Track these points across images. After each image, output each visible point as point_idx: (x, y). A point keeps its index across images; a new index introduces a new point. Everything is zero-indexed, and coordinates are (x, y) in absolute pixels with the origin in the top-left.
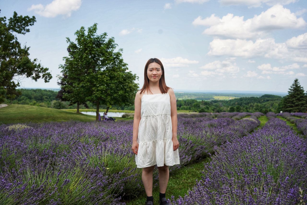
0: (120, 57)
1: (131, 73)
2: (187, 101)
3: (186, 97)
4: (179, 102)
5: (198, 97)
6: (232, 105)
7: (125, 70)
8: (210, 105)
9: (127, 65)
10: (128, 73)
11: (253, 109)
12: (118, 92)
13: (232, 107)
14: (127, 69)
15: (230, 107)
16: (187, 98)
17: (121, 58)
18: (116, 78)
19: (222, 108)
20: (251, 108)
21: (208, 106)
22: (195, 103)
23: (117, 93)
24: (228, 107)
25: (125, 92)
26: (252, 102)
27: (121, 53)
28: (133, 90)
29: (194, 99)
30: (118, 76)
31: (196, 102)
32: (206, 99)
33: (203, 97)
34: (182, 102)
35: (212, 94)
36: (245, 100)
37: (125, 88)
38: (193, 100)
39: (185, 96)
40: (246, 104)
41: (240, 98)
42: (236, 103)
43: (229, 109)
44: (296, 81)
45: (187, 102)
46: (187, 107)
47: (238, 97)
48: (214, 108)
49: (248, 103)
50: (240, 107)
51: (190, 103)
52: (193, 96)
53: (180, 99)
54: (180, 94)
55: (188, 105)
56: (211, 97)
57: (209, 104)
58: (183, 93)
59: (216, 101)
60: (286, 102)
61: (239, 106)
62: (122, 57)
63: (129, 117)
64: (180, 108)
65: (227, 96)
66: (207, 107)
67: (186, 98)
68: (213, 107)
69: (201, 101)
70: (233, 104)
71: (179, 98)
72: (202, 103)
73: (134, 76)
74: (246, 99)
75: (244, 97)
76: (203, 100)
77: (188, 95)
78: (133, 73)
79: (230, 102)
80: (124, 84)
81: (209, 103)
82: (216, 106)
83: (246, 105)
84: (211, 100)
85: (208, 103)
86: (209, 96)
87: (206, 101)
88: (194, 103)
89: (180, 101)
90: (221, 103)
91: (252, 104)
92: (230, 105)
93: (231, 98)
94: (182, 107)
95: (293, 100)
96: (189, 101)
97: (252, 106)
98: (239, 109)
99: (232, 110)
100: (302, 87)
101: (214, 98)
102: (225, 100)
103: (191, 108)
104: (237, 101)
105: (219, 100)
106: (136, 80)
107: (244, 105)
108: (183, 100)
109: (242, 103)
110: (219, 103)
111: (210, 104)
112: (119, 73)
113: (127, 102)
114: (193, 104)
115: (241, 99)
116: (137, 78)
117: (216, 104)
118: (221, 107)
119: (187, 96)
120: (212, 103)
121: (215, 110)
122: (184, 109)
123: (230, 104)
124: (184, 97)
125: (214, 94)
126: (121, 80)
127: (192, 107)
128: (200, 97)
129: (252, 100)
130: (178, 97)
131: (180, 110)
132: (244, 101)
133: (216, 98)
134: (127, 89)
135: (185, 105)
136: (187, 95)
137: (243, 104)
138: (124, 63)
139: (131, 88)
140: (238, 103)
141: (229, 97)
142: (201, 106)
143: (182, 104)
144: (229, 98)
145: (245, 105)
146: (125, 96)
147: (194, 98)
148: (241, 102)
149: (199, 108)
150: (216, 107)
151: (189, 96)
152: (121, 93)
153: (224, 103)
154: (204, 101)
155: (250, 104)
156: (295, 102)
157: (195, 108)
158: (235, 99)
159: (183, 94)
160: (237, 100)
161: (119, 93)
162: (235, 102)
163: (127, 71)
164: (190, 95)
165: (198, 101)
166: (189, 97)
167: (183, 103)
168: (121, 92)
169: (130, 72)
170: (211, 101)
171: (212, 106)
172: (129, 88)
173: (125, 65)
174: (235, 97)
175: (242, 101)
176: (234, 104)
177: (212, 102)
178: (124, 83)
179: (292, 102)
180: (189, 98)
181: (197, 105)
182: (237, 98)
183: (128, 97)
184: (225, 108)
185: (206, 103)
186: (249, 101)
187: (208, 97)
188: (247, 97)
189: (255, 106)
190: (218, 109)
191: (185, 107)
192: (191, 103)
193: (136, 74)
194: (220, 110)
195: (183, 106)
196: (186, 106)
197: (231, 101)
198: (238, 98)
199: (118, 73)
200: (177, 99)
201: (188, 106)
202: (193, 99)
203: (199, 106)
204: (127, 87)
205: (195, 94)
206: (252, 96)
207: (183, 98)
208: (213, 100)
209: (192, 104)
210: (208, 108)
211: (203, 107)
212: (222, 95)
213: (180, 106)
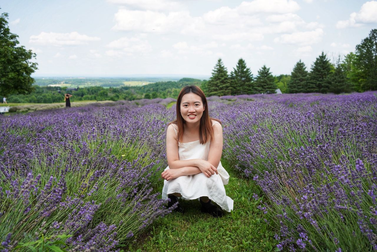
0: (6, 25)
1: (24, 48)
2: (90, 88)
3: (89, 84)
4: (79, 90)
5: (104, 83)
6: (146, 92)
7: (14, 44)
8: (120, 92)
9: (18, 36)
10: (20, 48)
11: (172, 96)
12: (7, 75)
13: (147, 93)
14: (18, 42)
15: (144, 94)
16: (90, 85)
17: (6, 27)
18: (3, 54)
19: (134, 96)
20: (169, 94)
21: (117, 94)
22: (102, 91)
23: (7, 77)
24: (142, 94)
25: (19, 75)
26: (170, 88)
27: (6, 19)
28: (29, 72)
29: (99, 86)
30: (6, 52)
31: (103, 89)
32: (114, 86)
33: (110, 83)
34: (84, 90)
35: (121, 79)
36: (161, 85)
37: (18, 68)
38: (99, 87)
39: (87, 83)
40: (162, 90)
41: (155, 83)
42: (152, 89)
43: (143, 96)
44: (219, 61)
45: (90, 90)
46: (92, 96)
47: (152, 82)
48: (125, 96)
49: (165, 89)
50: (157, 93)
51: (95, 92)
52: (98, 82)
53: (81, 86)
54: (81, 80)
55: (93, 94)
56: (120, 83)
57: (118, 91)
58: (85, 78)
59: (127, 88)
60: (210, 85)
61: (156, 93)
62: (9, 25)
64: (83, 98)
65: (140, 81)
66: (117, 95)
67: (88, 84)
68: (124, 95)
69: (108, 88)
70: (147, 91)
71: (79, 85)
72: (110, 90)
73: (29, 52)
74: (162, 84)
75: (159, 82)
76: (111, 87)
77: (91, 81)
78: (27, 49)
79: (144, 89)
80: (17, 64)
81: (119, 90)
82: (127, 93)
83: (163, 91)
84: (121, 86)
85: (118, 90)
86: (118, 82)
87: (114, 87)
88: (100, 90)
89: (82, 89)
90: (133, 90)
91: (170, 90)
92: (144, 92)
93: (144, 84)
94: (84, 96)
95: (217, 83)
96: (93, 88)
97: (170, 92)
98: (156, 96)
99: (147, 97)
100: (226, 68)
101: (123, 84)
102: (138, 86)
103: (97, 98)
104: (152, 87)
105: (130, 86)
106: (33, 58)
107: (161, 91)
108: (86, 88)
109: (158, 89)
110: (131, 90)
111: (120, 91)
112: (6, 49)
113: (22, 88)
114: (99, 92)
115: (157, 85)
116: (34, 55)
117: (127, 91)
118: (134, 94)
119: (90, 82)
120: (122, 91)
121: (127, 99)
122: (87, 99)
123: (144, 91)
124: (86, 84)
125: (123, 79)
126: (11, 58)
127: (97, 96)
128: (107, 83)
129: (170, 84)
130: (79, 84)
131: (83, 100)
132: (160, 86)
133: (127, 84)
134: (21, 71)
135: (88, 93)
136: (89, 82)
137: (159, 90)
138: (11, 33)
139: (27, 69)
140: (153, 89)
141: (141, 83)
142: (109, 94)
143: (85, 93)
144: (142, 84)
145: (162, 92)
146: (19, 80)
147: (99, 85)
148: (157, 87)
149: (107, 96)
150: (127, 95)
151: (93, 83)
152: (12, 76)
153: (137, 89)
154: (112, 88)
155: (167, 90)
156: (219, 84)
157: (102, 97)
158: (150, 85)
159: (84, 80)
160: (152, 86)
161: (10, 76)
162: (150, 88)
163: (17, 46)
164: (93, 82)
165: (105, 88)
166: (93, 84)
167: (86, 91)
168: (11, 75)
169: (23, 46)
170: (121, 88)
171: (123, 94)
172: (24, 70)
173: (13, 37)
174: (150, 81)
175: (158, 87)
176: (149, 90)
177: (122, 89)
178: (16, 63)
179: (216, 85)
180: (93, 85)
181: (104, 93)
182: (151, 83)
183: (23, 81)
184: (139, 96)
185: (115, 91)
186: (165, 86)
187: (116, 83)
188: (164, 81)
189: (173, 92)
190: (130, 97)
191: (89, 96)
192: (96, 91)
193: (31, 50)
194: (132, 98)
195: (86, 94)
196: (90, 95)
197: (145, 87)
198: (153, 83)
199: (5, 48)
200: (77, 86)
201: (93, 96)
202: (98, 86)
203: (107, 95)
204: (20, 68)
205: (100, 80)
206: (168, 81)
207: (85, 84)
208: (123, 86)
209: (97, 92)
210: (118, 96)
211: (112, 95)
212: (133, 80)
213: (82, 95)
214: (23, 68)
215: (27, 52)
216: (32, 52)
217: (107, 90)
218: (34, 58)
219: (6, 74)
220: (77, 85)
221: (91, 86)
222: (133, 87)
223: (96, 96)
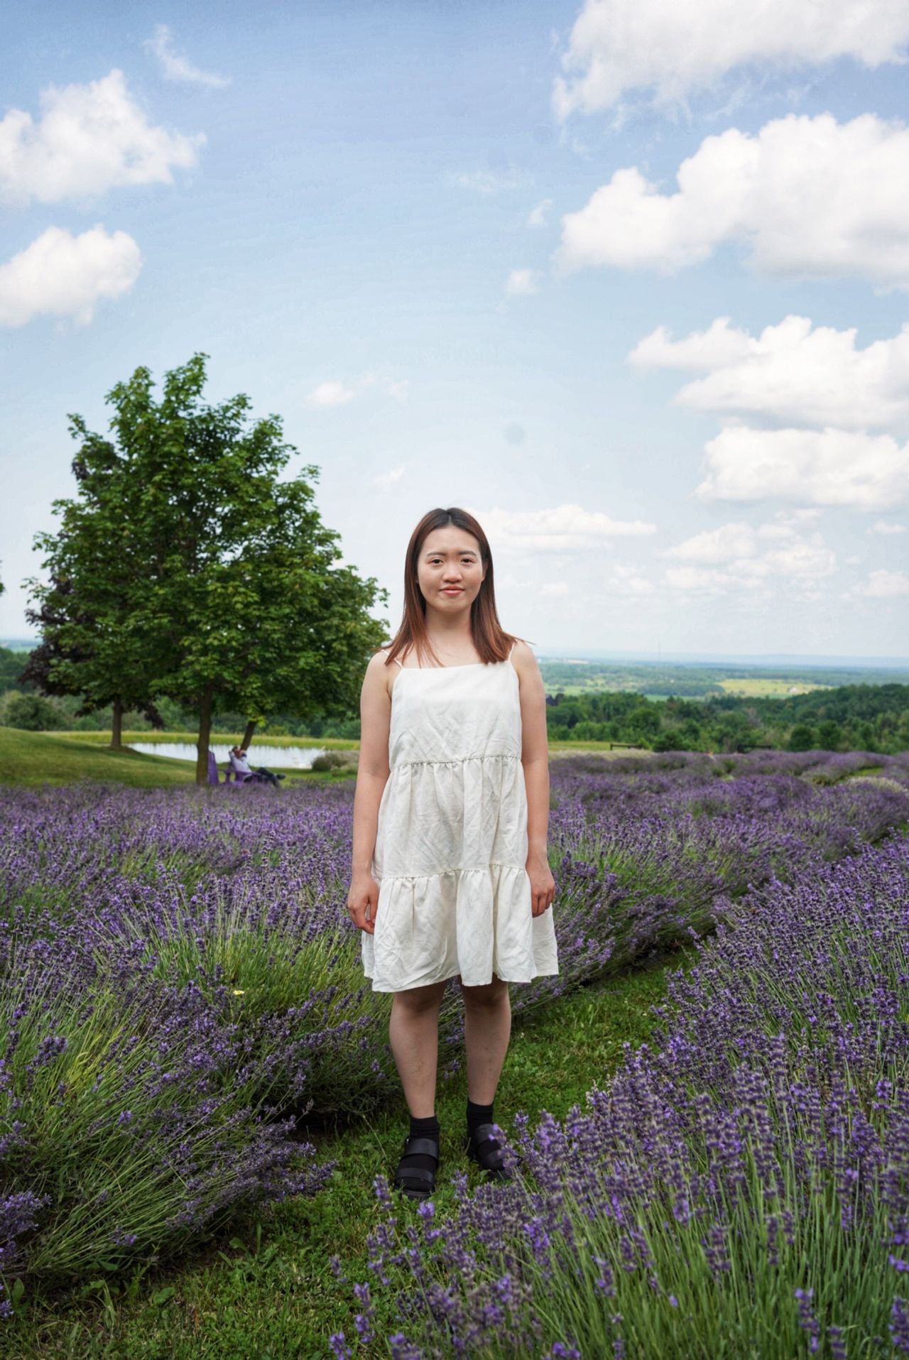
0: (308, 503)
1: (354, 573)
2: (601, 699)
3: (600, 682)
4: (565, 704)
5: (652, 682)
6: (801, 721)
7: (327, 558)
8: (703, 718)
9: (339, 536)
10: (342, 573)
11: (897, 739)
12: (296, 659)
13: (803, 726)
14: (339, 555)
15: (793, 728)
16: (602, 685)
17: (309, 507)
18: (289, 594)
19: (755, 732)
20: (886, 731)
21: (694, 723)
22: (639, 710)
23: (293, 664)
24: (785, 728)
25: (327, 660)
26: (892, 709)
27: (310, 483)
28: (360, 648)
29: (634, 691)
30: (297, 587)
31: (644, 703)
32: (687, 693)
33: (672, 681)
34: (579, 704)
35: (713, 670)
36: (860, 699)
37: (328, 638)
38: (630, 696)
39: (592, 680)
40: (862, 715)
41: (837, 687)
42: (822, 711)
43: (787, 736)
45: (601, 705)
46: (604, 727)
47: (827, 684)
48: (721, 731)
49: (874, 712)
50: (839, 728)
51: (617, 711)
52: (631, 679)
53: (572, 691)
54: (573, 668)
55: (609, 718)
56: (707, 683)
57: (698, 713)
58: (585, 663)
59: (730, 703)
61: (834, 726)
62: (316, 502)
63: (344, 768)
64: (572, 731)
65: (780, 681)
66: (690, 726)
67: (597, 685)
68: (718, 727)
69: (664, 699)
70: (805, 716)
71: (566, 684)
72: (670, 709)
73: (367, 586)
74: (864, 693)
75: (853, 686)
76: (675, 697)
77: (607, 675)
78: (363, 575)
79: (794, 708)
80: (324, 623)
81: (700, 708)
82: (730, 722)
83: (863, 719)
84: (710, 694)
85: (696, 708)
86: (702, 680)
87: (686, 699)
88: (634, 707)
89: (575, 699)
90: (751, 711)
91: (891, 715)
92: (793, 719)
93: (797, 689)
94: (578, 725)
96: (611, 699)
97: (890, 726)
98: (834, 735)
99: (802, 741)
101: (720, 689)
102: (771, 697)
103: (621, 733)
104: (826, 703)
105: (743, 697)
106: (378, 604)
107: (856, 719)
108: (586, 696)
109: (845, 711)
110: (745, 709)
111: (704, 714)
112: (300, 576)
113: (337, 700)
114: (630, 714)
115: (843, 694)
116: (381, 594)
117: (731, 712)
118: (755, 725)
119: (605, 678)
120: (713, 712)
121: (728, 741)
122: (588, 735)
123: (793, 716)
124: (589, 682)
125: (721, 670)
126: (311, 603)
127: (623, 726)
128: (661, 682)
129: (893, 696)
130: (564, 680)
131: (571, 739)
132: (854, 700)
133: (732, 687)
134: (334, 645)
135: (592, 715)
136: (601, 675)
137: (849, 716)
138: (322, 528)
139: (353, 641)
140: (829, 710)
141: (788, 686)
142: (664, 722)
143: (581, 716)
144: (789, 690)
145: (861, 722)
146: (328, 676)
147: (633, 687)
148: (840, 706)
149: (655, 729)
150: (729, 729)
151: (613, 679)
152: (307, 664)
153: (768, 709)
154: (679, 699)
155: (880, 716)
157: (638, 730)
158: (817, 694)
159: (584, 668)
160: (824, 699)
161: (302, 663)
162: (817, 706)
163: (336, 565)
164: (614, 675)
165: (653, 698)
166: (614, 684)
167: (584, 708)
168: (307, 659)
169: (350, 567)
170: (709, 700)
171: (713, 722)
172: (344, 642)
173: (326, 538)
174: (818, 682)
175: (847, 704)
176: (812, 714)
177: (714, 706)
178: (323, 619)
180: (613, 689)
181: (646, 716)
182: (823, 688)
183: (339, 680)
184: (770, 734)
185: (686, 712)
186: (875, 703)
187: (694, 683)
188: (870, 683)
189: (904, 724)
190: (739, 735)
191: (594, 725)
192: (622, 709)
193: (375, 580)
194: (748, 740)
195: (584, 720)
196: (598, 721)
197: (796, 701)
198: (830, 688)
199: (296, 574)
200: (559, 690)
201: (609, 725)
202: (628, 691)
203: (655, 725)
204: (334, 637)
205: (637, 672)
206: (889, 682)
207: (585, 685)
208: (717, 694)
209: (624, 713)
210: (694, 732)
211: (672, 725)
212: (756, 674)
213: (572, 723)
214: (341, 635)
215: (363, 585)
216: (376, 584)
217: (659, 706)
218: (383, 602)
219: (294, 654)
220: (557, 686)
221: (606, 689)
222: (751, 702)
223: (618, 726)
